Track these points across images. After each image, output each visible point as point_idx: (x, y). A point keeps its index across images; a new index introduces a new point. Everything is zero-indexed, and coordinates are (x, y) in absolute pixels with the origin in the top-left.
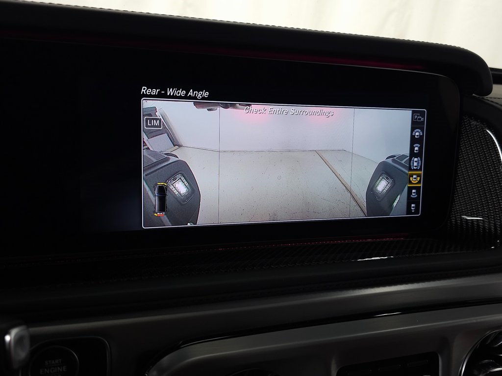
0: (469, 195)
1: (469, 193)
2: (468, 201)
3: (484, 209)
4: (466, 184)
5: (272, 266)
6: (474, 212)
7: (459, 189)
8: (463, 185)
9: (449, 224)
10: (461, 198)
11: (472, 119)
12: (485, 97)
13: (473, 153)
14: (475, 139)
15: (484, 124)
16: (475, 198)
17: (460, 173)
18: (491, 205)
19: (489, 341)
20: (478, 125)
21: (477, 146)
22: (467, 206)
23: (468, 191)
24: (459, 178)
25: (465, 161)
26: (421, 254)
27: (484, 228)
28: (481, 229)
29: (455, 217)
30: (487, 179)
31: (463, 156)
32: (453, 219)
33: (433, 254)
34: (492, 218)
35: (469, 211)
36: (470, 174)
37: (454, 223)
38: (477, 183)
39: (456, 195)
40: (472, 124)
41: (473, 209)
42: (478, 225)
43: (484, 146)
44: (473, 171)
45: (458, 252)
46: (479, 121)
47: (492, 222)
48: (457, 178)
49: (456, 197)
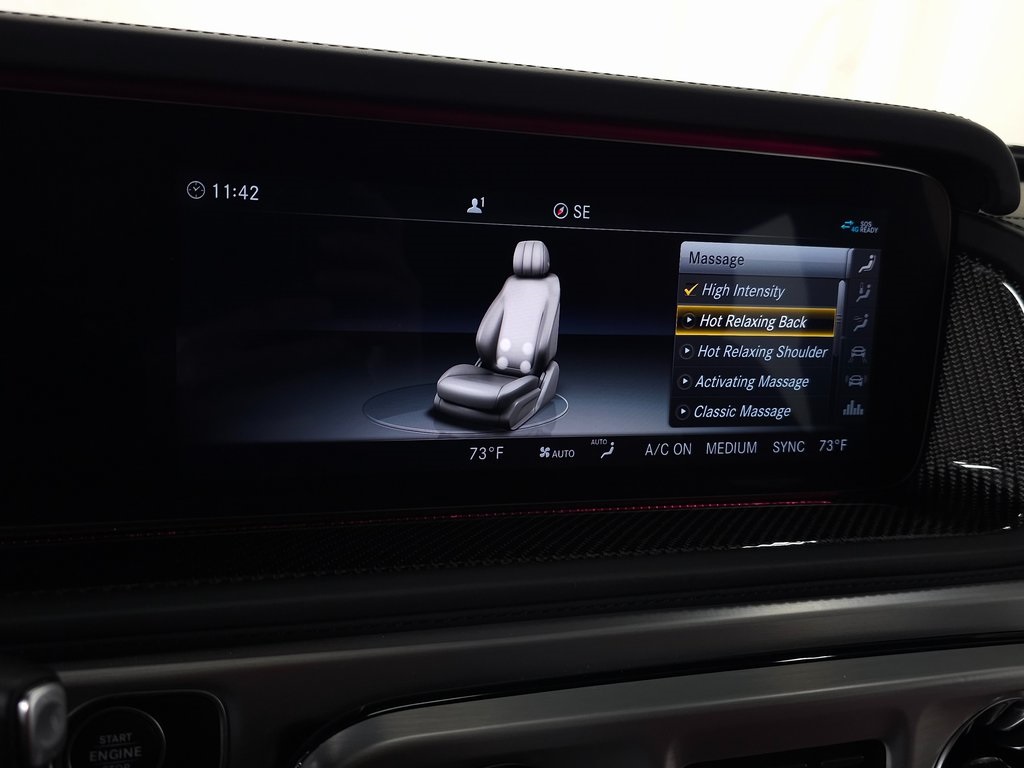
0: (965, 418)
1: (964, 412)
2: (962, 429)
3: (995, 447)
4: (959, 393)
5: (554, 557)
6: (973, 451)
7: (944, 403)
8: (954, 395)
9: (921, 475)
10: (949, 422)
11: (975, 262)
12: (1005, 218)
13: (976, 331)
14: (980, 303)
15: (999, 273)
16: (978, 425)
17: (947, 372)
18: (1009, 439)
19: (993, 719)
20: (988, 274)
21: (984, 318)
22: (959, 439)
23: (963, 408)
24: (945, 382)
25: (958, 347)
26: (859, 539)
27: (993, 486)
28: (987, 488)
29: (935, 460)
30: (1003, 387)
31: (955, 337)
32: (931, 465)
33: (885, 537)
34: (1009, 466)
35: (965, 449)
36: (967, 373)
37: (932, 473)
38: (981, 392)
39: (937, 415)
40: (974, 271)
41: (972, 447)
42: (981, 479)
43: (998, 317)
44: (975, 368)
45: (937, 536)
46: (990, 265)
47: (1009, 474)
48: (942, 380)
49: (938, 420)
